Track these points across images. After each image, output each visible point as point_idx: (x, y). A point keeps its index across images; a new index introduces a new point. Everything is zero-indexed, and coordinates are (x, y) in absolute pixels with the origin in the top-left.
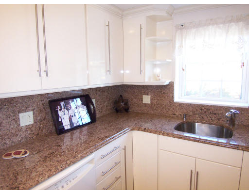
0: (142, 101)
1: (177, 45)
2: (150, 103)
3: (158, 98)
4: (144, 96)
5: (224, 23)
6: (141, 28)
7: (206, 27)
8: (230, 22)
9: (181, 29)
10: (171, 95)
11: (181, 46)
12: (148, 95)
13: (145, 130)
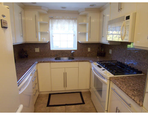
0: (35, 51)
1: (50, 25)
2: (39, 51)
3: (43, 49)
4: (35, 48)
5: (68, 19)
6: (36, 16)
7: (61, 20)
8: (70, 19)
9: (52, 19)
10: (49, 47)
11: (52, 26)
12: (38, 48)
13: (44, 62)
